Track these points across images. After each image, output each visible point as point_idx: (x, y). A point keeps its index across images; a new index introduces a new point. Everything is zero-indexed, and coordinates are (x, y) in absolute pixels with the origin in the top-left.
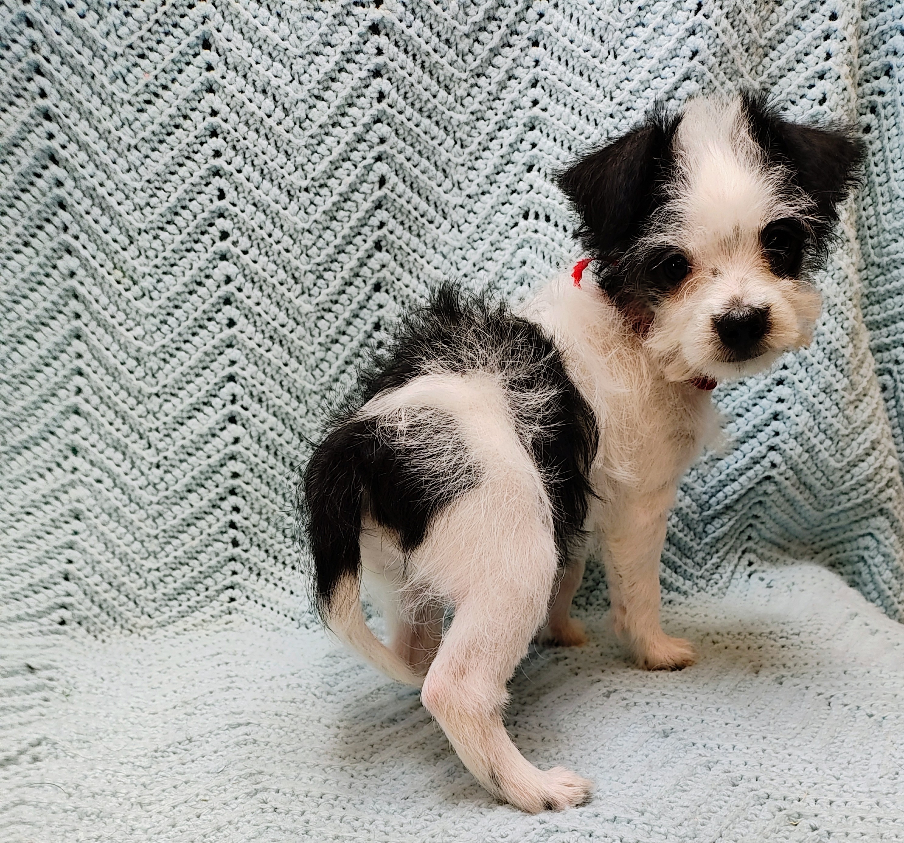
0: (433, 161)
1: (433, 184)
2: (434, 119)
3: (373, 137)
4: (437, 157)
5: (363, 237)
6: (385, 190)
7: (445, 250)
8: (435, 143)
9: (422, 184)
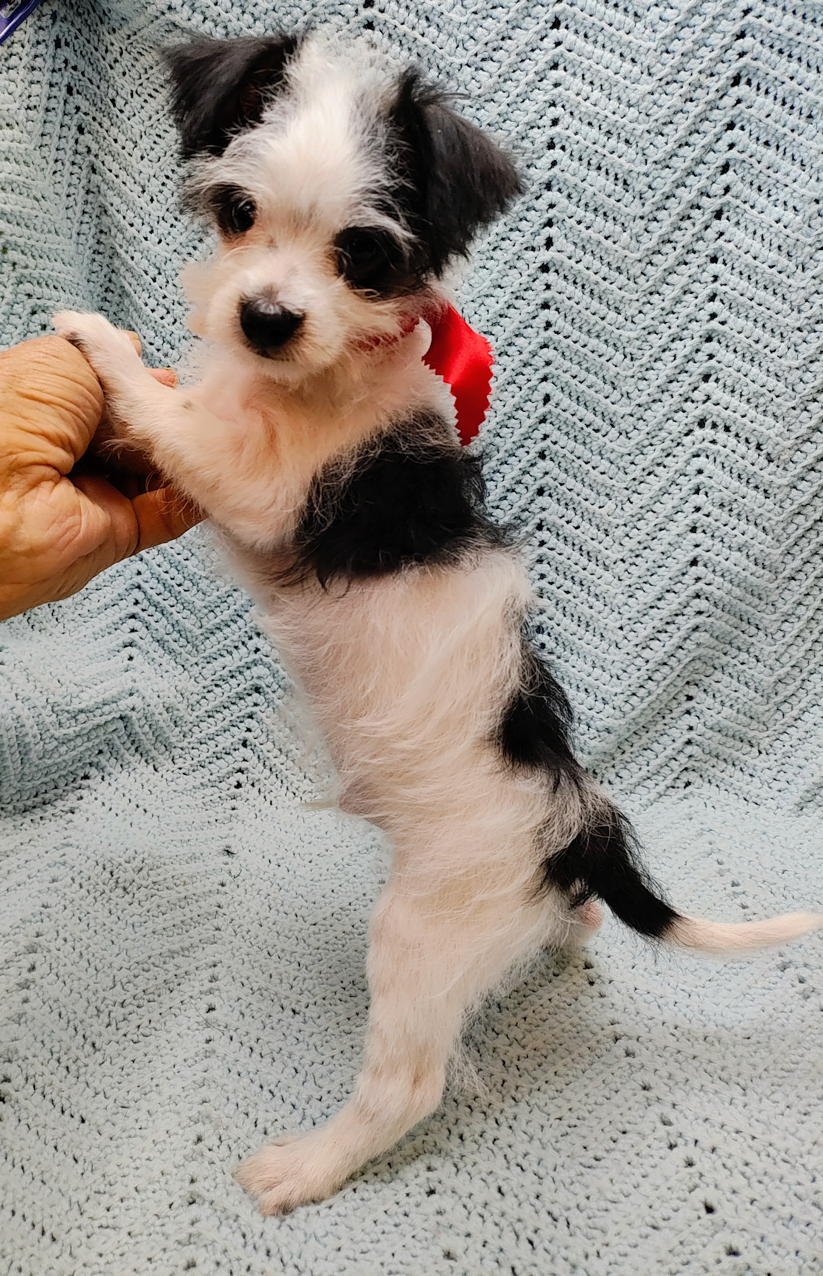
0: (600, 376)
1: (600, 396)
2: (603, 338)
3: (538, 362)
4: (605, 372)
5: (526, 449)
6: (549, 406)
7: (613, 457)
8: (603, 359)
9: (588, 398)
